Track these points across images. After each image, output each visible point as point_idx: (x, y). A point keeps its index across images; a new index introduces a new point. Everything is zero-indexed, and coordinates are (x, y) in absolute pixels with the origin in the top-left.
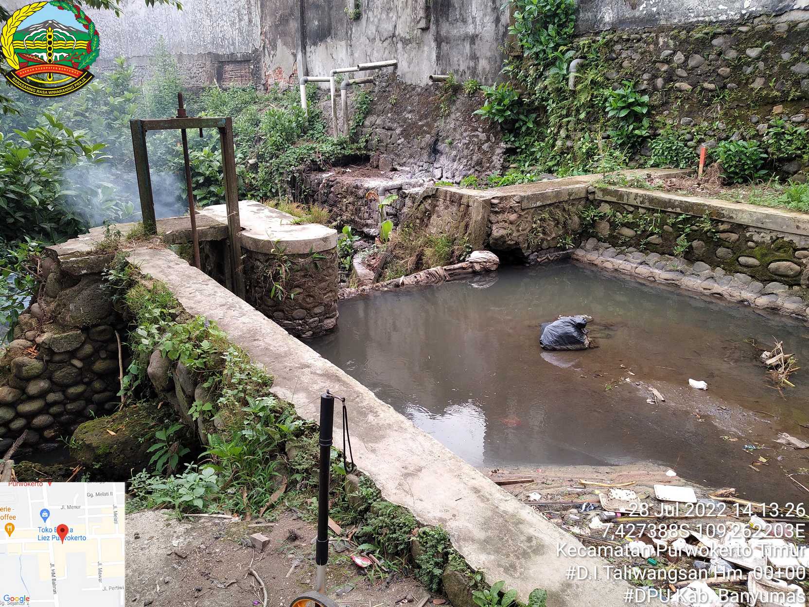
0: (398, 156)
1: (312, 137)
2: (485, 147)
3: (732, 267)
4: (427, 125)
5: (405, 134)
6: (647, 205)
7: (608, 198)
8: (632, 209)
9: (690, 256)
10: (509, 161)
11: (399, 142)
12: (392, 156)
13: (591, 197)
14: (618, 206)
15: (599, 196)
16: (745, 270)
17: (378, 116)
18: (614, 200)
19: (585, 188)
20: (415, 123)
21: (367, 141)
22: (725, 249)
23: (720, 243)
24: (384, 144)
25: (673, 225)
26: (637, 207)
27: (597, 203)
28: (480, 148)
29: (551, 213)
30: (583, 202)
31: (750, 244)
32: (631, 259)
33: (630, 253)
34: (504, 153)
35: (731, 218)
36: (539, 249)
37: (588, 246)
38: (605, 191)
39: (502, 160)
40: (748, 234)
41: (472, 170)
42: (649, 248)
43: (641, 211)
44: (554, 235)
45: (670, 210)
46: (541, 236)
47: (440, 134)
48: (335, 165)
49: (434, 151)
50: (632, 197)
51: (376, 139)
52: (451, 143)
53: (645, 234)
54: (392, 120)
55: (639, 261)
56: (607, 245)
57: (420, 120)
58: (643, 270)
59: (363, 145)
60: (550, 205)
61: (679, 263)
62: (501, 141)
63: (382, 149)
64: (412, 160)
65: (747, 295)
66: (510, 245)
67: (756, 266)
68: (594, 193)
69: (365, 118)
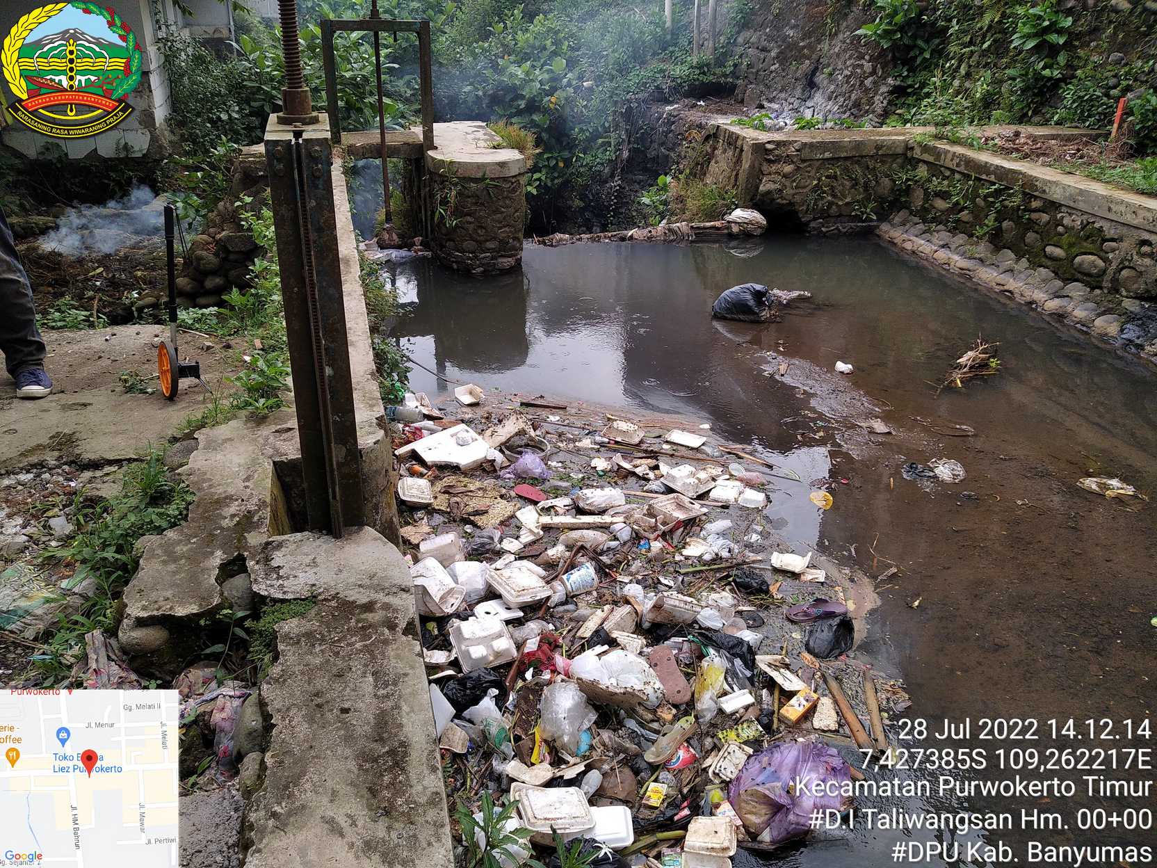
0: (768, 87)
2: (868, 82)
3: (1037, 259)
4: (810, 46)
5: (781, 57)
6: (962, 169)
7: (926, 157)
8: (947, 173)
9: (997, 240)
10: (896, 105)
11: (773, 68)
12: (762, 87)
13: (909, 154)
14: (935, 169)
15: (917, 153)
16: (1049, 263)
17: (756, 30)
18: (931, 159)
19: (904, 141)
20: (795, 44)
21: (735, 66)
22: (1034, 235)
23: (1030, 226)
25: (986, 197)
26: (953, 171)
27: (915, 162)
28: (862, 83)
29: (846, 170)
30: (899, 160)
31: (1060, 229)
32: (935, 240)
33: (938, 232)
34: (891, 93)
35: (1044, 191)
36: (825, 215)
37: (897, 220)
38: (926, 148)
39: (885, 102)
40: (1059, 216)
41: (848, 113)
42: (957, 228)
43: (957, 176)
44: (848, 200)
45: (984, 177)
46: (829, 198)
47: (821, 60)
49: (811, 85)
50: (949, 156)
51: (745, 62)
52: (831, 74)
53: (957, 208)
54: (770, 38)
55: (941, 243)
56: (916, 219)
57: (803, 40)
58: (942, 255)
59: (728, 70)
60: (846, 158)
61: (982, 249)
62: (889, 75)
64: (783, 95)
65: (1039, 296)
66: (779, 204)
67: (1061, 260)
68: (912, 148)
69: (738, 33)
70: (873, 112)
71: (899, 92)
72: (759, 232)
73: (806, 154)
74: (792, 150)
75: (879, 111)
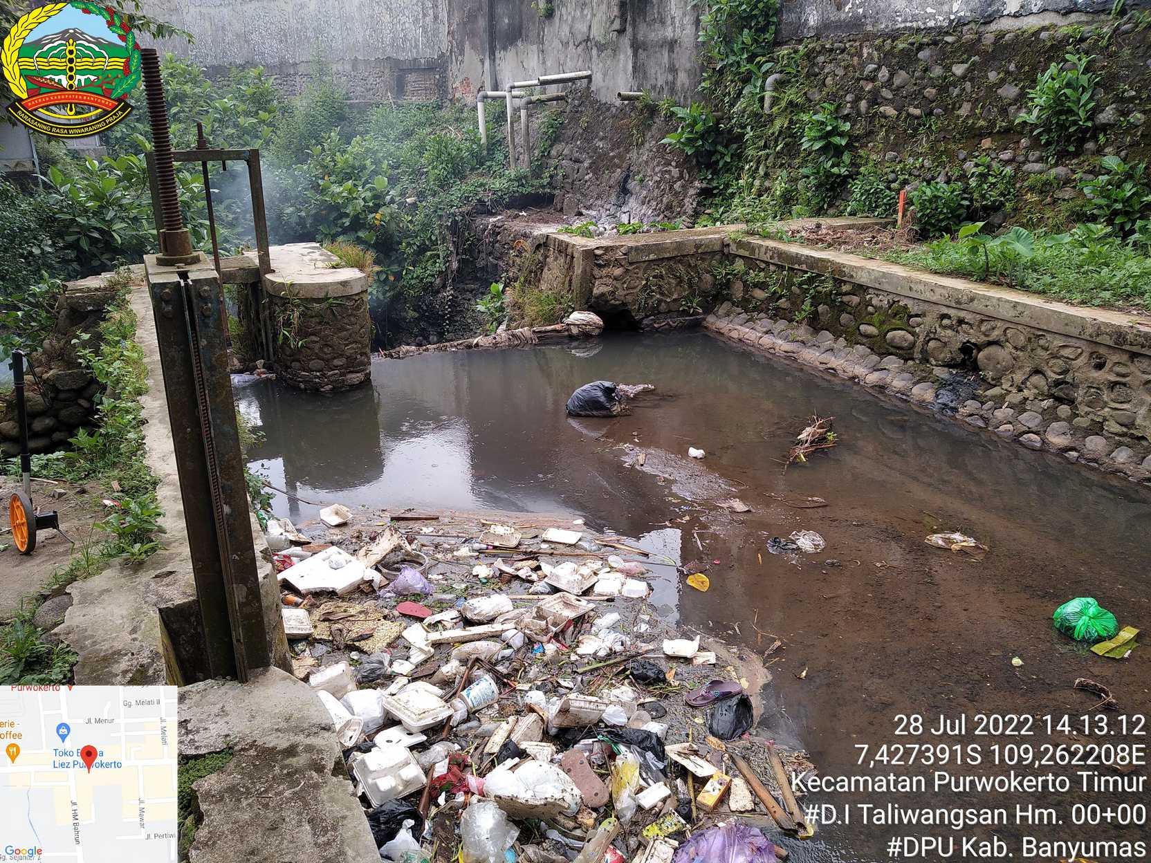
0: (585, 196)
1: (489, 171)
2: (677, 186)
3: (853, 338)
4: (620, 156)
5: (594, 168)
6: (776, 261)
7: (742, 252)
8: (763, 265)
9: (815, 323)
10: (704, 205)
11: (587, 177)
12: (578, 196)
13: (726, 251)
14: (751, 262)
15: (733, 249)
16: (865, 340)
17: (567, 143)
18: (747, 254)
19: (719, 239)
20: (606, 154)
21: (551, 177)
22: (848, 316)
23: (843, 307)
24: (570, 181)
25: (800, 285)
26: (768, 263)
27: (731, 258)
28: (671, 187)
29: (670, 270)
30: (718, 257)
31: (870, 309)
32: (758, 327)
33: (760, 319)
34: (699, 195)
35: (852, 276)
36: (655, 311)
37: (721, 312)
38: (740, 244)
39: (695, 204)
40: (868, 297)
41: (662, 216)
42: (777, 314)
43: (772, 268)
44: (675, 296)
45: (796, 267)
46: (658, 296)
47: (631, 168)
48: (508, 207)
49: (624, 191)
50: (763, 250)
51: (561, 173)
52: (642, 181)
53: (775, 297)
54: (581, 149)
55: (765, 330)
56: (739, 310)
57: (612, 150)
58: (767, 341)
59: (545, 181)
60: (669, 259)
61: (802, 332)
62: (696, 179)
63: (568, 187)
64: (599, 202)
65: (859, 370)
66: (613, 305)
67: (875, 336)
68: (728, 245)
69: (551, 146)
70: (685, 213)
71: (706, 193)
72: (597, 332)
73: (632, 257)
74: (619, 255)
75: (690, 212)
